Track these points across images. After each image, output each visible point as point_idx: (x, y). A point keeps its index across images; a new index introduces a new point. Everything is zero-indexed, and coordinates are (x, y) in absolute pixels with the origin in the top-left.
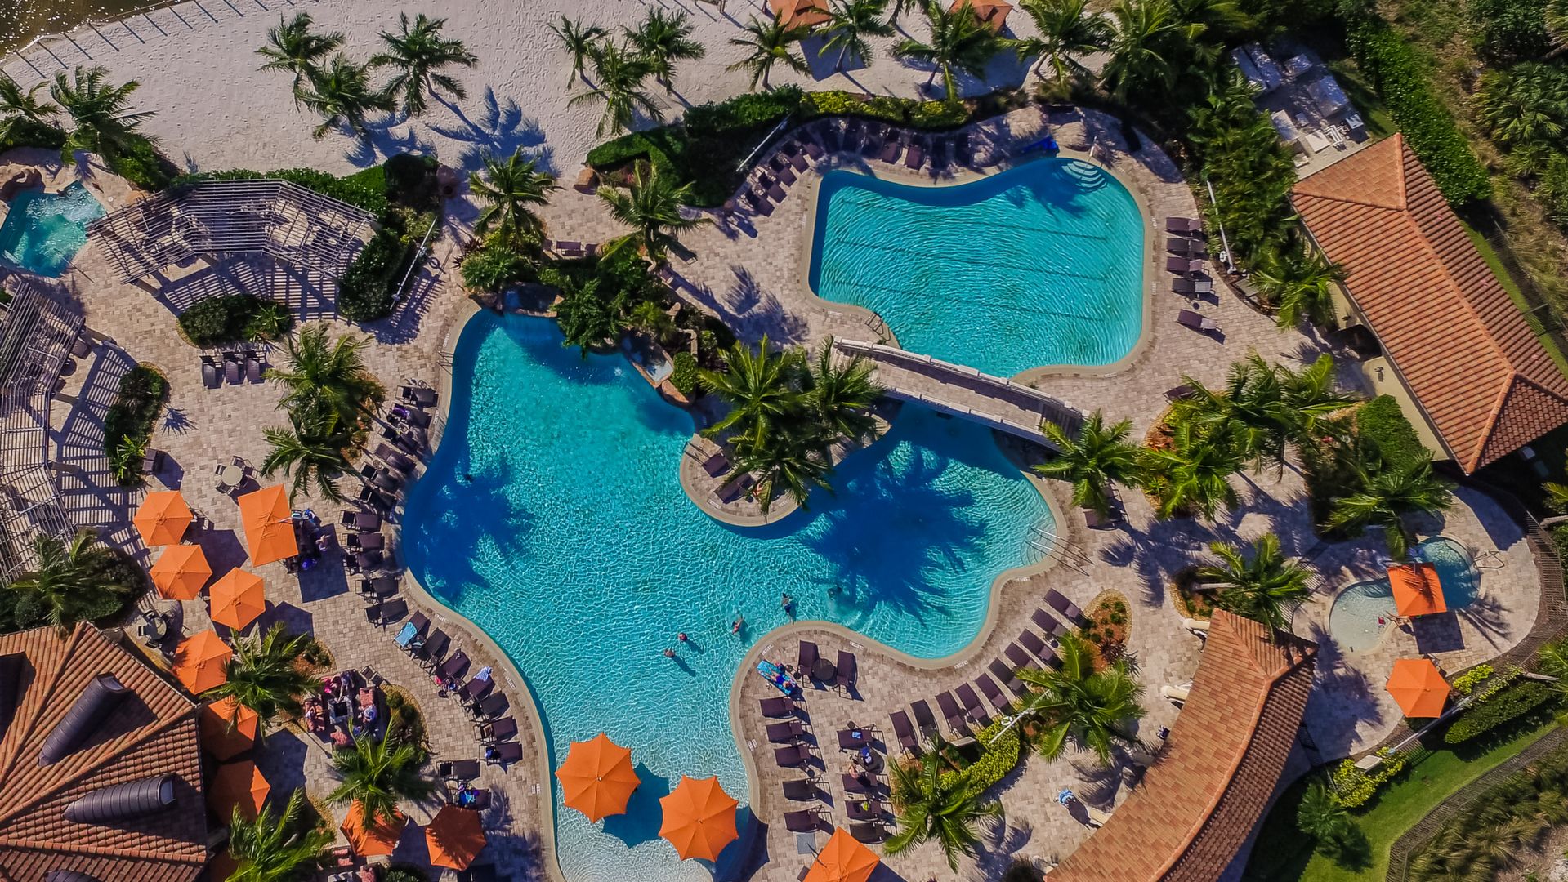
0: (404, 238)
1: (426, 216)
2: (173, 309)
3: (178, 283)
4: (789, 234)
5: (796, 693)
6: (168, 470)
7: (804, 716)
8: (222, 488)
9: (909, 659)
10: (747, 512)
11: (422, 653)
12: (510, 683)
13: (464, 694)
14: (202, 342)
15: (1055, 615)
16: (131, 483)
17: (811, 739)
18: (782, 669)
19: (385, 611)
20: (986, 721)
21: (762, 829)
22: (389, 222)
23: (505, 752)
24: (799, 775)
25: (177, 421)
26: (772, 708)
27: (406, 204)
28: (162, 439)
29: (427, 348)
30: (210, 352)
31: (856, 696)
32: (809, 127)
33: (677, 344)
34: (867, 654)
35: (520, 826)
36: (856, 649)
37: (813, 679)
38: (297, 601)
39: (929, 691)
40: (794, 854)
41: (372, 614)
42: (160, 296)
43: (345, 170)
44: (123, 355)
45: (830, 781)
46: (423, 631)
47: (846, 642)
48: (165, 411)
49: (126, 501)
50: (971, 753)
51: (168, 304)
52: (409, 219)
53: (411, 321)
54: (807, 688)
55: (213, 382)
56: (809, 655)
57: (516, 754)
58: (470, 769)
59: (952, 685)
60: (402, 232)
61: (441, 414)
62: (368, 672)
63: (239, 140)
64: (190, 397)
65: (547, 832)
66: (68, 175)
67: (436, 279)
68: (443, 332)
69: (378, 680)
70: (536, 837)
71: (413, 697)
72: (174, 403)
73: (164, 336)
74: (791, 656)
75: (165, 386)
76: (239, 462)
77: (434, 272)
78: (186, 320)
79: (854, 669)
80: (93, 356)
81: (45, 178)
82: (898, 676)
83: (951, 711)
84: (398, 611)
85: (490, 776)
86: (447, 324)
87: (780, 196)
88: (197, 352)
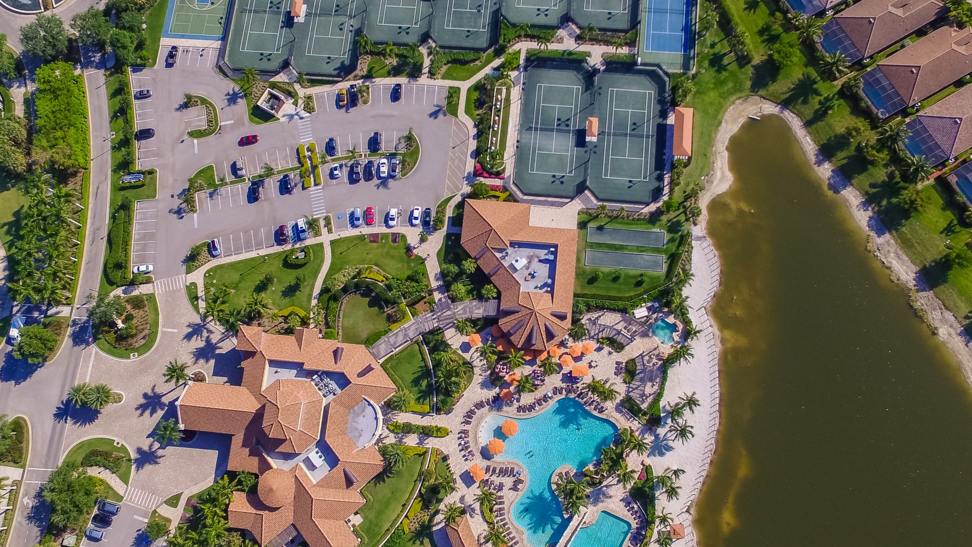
0: (640, 415)
1: (645, 422)
2: (637, 357)
3: (643, 359)
4: (618, 510)
5: (514, 476)
6: (599, 349)
7: (508, 476)
8: (592, 361)
9: (514, 504)
10: (555, 479)
11: (545, 396)
12: (533, 413)
13: (534, 404)
14: (627, 363)
15: (514, 541)
16: (598, 341)
17: (503, 476)
18: (520, 474)
19: (556, 391)
20: (497, 516)
21: (489, 460)
22: (645, 414)
23: (520, 409)
24: (497, 471)
25: (610, 353)
26: (513, 469)
27: (650, 418)
28: (607, 349)
29: (612, 414)
30: (624, 364)
31: (509, 489)
32: (645, 524)
33: (596, 473)
34: (518, 495)
35: (505, 408)
36: (519, 493)
37: (516, 481)
38: (563, 372)
39: (505, 506)
40: (482, 465)
41: (556, 388)
42: (641, 355)
43: (662, 403)
44: (629, 344)
45: (494, 478)
46: (549, 398)
47: (521, 491)
48: (613, 351)
49: (594, 339)
50: (491, 510)
51: (638, 356)
52: (645, 417)
53: (621, 412)
54: (514, 479)
55: (617, 363)
56: (521, 481)
57: (518, 411)
58: (518, 401)
59: (506, 512)
60: (642, 415)
61: (595, 413)
62: (544, 384)
63: (676, 380)
64: (615, 357)
65: (502, 413)
66: (677, 339)
67: (629, 420)
68: (615, 419)
69: (542, 385)
70: (501, 411)
71: (536, 392)
72: (614, 353)
73: (631, 354)
74: (521, 477)
75: (619, 352)
76: (597, 366)
77: (631, 420)
78: (633, 360)
79: (515, 491)
80: (630, 337)
81: (677, 333)
82: (511, 501)
83: (501, 509)
84: (555, 393)
85: (516, 404)
86: (617, 420)
87: (628, 511)
88: (626, 361)
